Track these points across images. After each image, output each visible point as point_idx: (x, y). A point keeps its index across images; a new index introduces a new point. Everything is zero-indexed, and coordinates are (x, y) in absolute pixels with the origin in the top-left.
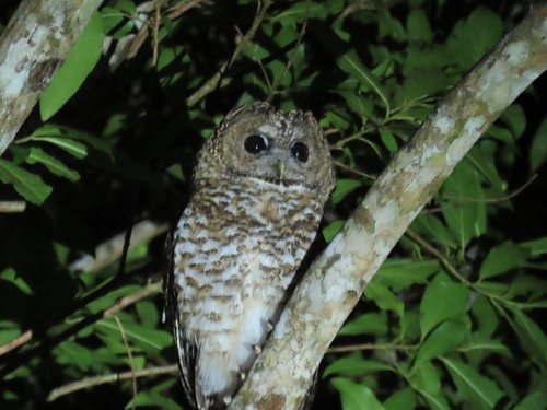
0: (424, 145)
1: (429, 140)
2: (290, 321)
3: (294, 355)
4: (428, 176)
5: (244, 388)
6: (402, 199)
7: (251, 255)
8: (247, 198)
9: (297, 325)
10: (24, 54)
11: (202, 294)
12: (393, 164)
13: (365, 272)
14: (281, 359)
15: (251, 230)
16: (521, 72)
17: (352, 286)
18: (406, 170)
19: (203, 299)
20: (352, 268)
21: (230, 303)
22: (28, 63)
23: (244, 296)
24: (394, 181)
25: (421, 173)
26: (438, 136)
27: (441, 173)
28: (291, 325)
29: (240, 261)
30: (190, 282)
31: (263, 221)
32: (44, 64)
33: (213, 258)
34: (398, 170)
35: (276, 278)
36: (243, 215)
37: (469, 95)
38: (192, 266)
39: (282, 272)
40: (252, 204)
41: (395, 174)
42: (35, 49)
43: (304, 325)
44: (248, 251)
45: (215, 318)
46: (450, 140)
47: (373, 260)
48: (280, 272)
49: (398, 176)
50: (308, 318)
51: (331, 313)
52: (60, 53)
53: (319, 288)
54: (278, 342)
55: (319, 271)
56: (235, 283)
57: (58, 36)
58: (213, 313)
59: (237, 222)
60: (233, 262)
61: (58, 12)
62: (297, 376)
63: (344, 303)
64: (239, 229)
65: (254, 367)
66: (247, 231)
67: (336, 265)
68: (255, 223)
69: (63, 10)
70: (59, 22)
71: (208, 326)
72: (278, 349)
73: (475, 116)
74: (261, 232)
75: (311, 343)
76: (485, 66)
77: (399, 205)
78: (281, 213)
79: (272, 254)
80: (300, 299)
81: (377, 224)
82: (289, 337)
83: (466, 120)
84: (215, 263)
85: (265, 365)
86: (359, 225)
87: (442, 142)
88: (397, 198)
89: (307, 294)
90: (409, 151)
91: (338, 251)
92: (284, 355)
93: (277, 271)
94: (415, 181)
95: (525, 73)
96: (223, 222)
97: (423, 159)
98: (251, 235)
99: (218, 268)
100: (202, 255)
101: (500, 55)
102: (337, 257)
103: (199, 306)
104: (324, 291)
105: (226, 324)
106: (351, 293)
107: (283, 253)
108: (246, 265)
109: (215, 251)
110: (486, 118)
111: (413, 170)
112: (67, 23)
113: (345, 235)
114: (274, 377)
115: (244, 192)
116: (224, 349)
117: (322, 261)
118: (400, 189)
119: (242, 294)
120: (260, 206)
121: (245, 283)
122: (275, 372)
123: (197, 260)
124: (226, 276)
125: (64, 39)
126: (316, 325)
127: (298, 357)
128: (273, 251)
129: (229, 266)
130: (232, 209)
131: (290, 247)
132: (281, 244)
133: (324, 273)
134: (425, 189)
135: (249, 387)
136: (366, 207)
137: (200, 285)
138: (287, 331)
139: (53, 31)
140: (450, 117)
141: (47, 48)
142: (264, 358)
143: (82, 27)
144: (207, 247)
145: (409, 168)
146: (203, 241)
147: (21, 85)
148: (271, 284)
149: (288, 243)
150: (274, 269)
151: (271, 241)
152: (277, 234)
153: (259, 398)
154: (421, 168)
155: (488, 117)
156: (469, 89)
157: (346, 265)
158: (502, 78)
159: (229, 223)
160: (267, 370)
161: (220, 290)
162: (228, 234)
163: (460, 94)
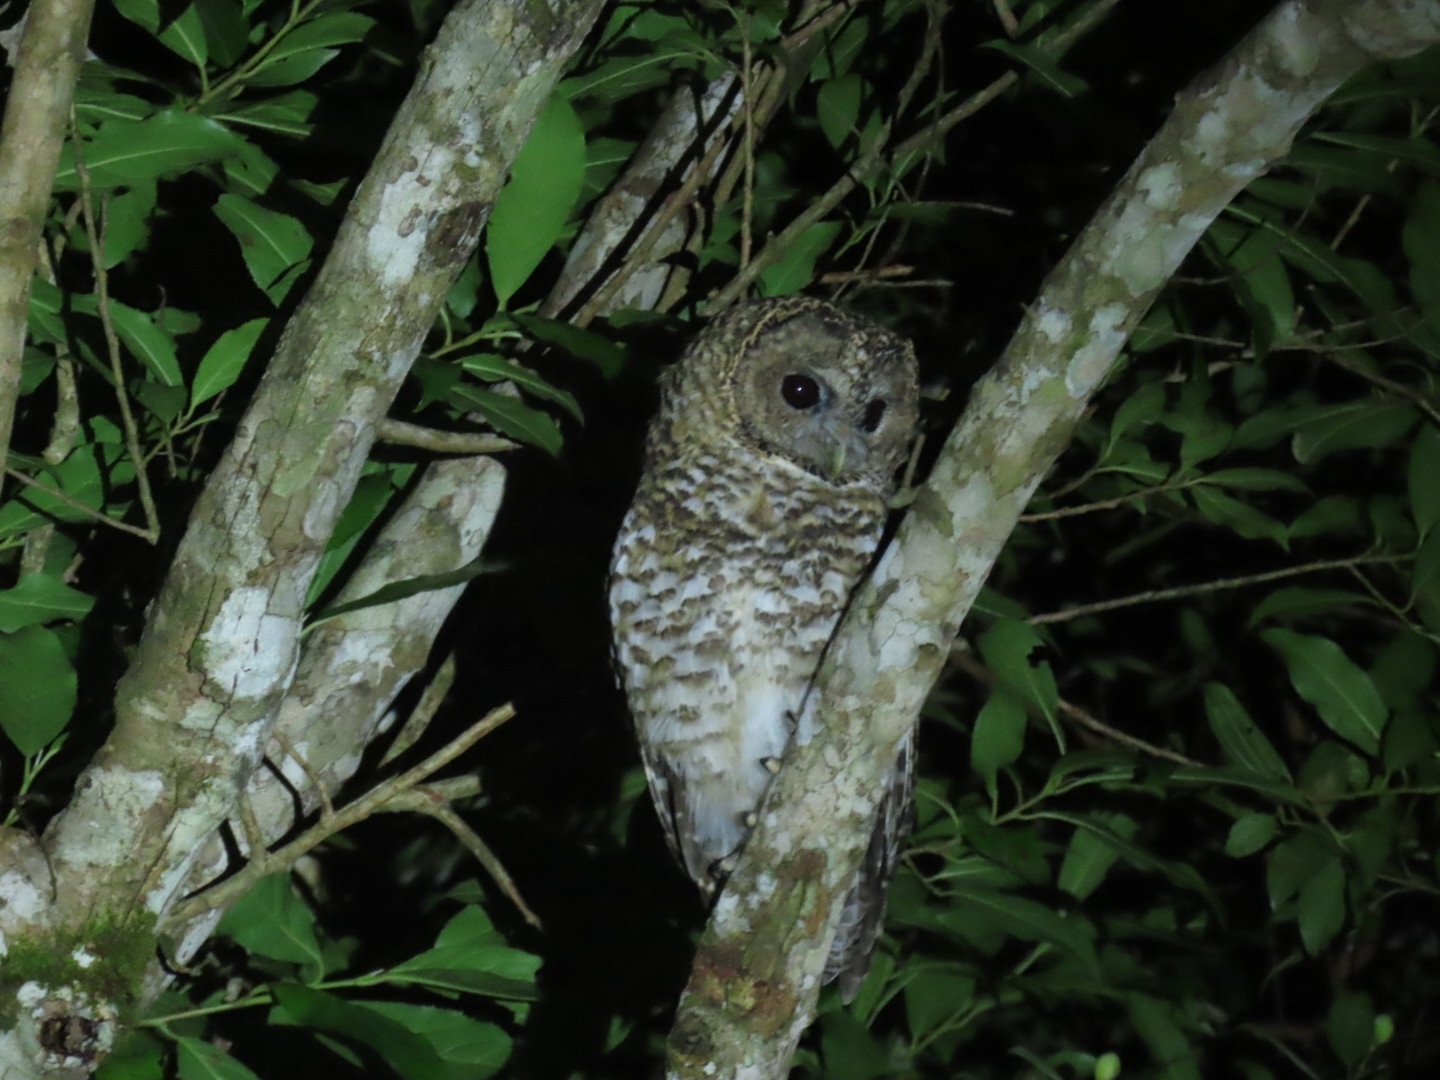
0: (1024, 366)
1: (1031, 356)
2: (819, 713)
3: (834, 772)
4: (1038, 422)
5: (753, 843)
6: (996, 470)
7: (738, 594)
8: (722, 487)
9: (833, 718)
10: (412, 202)
11: (661, 675)
12: (975, 407)
13: (946, 608)
14: (810, 784)
15: (731, 548)
16: (1174, 218)
17: (924, 636)
18: (998, 414)
19: (662, 684)
20: (921, 604)
21: (711, 685)
22: (422, 217)
23: (736, 669)
24: (978, 438)
25: (1023, 420)
26: (1044, 348)
27: (1061, 414)
28: (823, 721)
29: (716, 605)
30: (639, 655)
31: (750, 530)
32: (454, 213)
33: (670, 606)
34: (984, 416)
35: (788, 633)
36: (716, 521)
37: (1090, 269)
38: (638, 625)
39: (798, 619)
40: (731, 499)
41: (979, 424)
42: (430, 190)
43: (845, 718)
44: (729, 587)
45: (688, 716)
46: (1069, 352)
47: (959, 585)
48: (793, 621)
49: (983, 427)
50: (851, 703)
51: (893, 689)
52: (483, 189)
53: (867, 647)
54: (804, 752)
55: (864, 614)
56: (714, 647)
57: (472, 160)
58: (684, 708)
59: (704, 534)
60: (704, 609)
61: (467, 116)
62: (844, 812)
63: (916, 668)
64: (709, 546)
65: (767, 802)
66: (722, 550)
67: (893, 599)
68: (737, 535)
69: (477, 111)
70: (471, 135)
71: (679, 733)
72: (803, 765)
73: (1107, 304)
74: (747, 552)
75: (863, 747)
76: (1111, 213)
77: (992, 480)
78: (778, 514)
79: (775, 589)
80: (836, 668)
81: (956, 520)
82: (821, 741)
83: (1091, 314)
84: (672, 615)
85: (784, 796)
86: (926, 524)
87: (1054, 358)
88: (987, 468)
89: (846, 657)
90: (999, 379)
91: (895, 574)
92: (816, 776)
93: (788, 619)
94: (1015, 433)
95: (1182, 220)
96: (681, 535)
97: (1025, 392)
98: (731, 557)
99: (679, 624)
100: (652, 602)
101: (1132, 192)
102: (892, 587)
103: (658, 698)
104: (875, 652)
105: (710, 723)
106: (926, 650)
107: (796, 584)
108: (729, 614)
109: (671, 592)
110: (1128, 305)
111: (1008, 415)
112: (487, 136)
113: (903, 544)
114: (801, 819)
115: (720, 472)
116: (716, 769)
117: (869, 597)
118: (990, 451)
119: (731, 665)
120: (746, 504)
121: (735, 645)
122: (802, 809)
123: (644, 614)
124: (695, 637)
125: (486, 164)
126: (866, 714)
127: (840, 777)
128: (778, 582)
129: (699, 617)
130: (694, 506)
131: (810, 570)
132: (792, 567)
133: (872, 617)
134: (1037, 446)
135: (761, 840)
136: (935, 487)
137: (655, 658)
138: (817, 731)
139: (462, 152)
140: (1062, 310)
141: (454, 185)
142: (781, 783)
143: (519, 137)
144: (658, 586)
145: (1001, 412)
146: (650, 575)
147: (414, 260)
148: (780, 645)
149: (806, 564)
150: (781, 615)
151: (773, 563)
152: (781, 549)
153: (778, 860)
154: (1022, 408)
155: (1132, 304)
156: (1090, 257)
157: (908, 597)
158: (1143, 232)
159: (690, 537)
160: (788, 805)
161: (689, 663)
162: (689, 559)
163: (1074, 266)
